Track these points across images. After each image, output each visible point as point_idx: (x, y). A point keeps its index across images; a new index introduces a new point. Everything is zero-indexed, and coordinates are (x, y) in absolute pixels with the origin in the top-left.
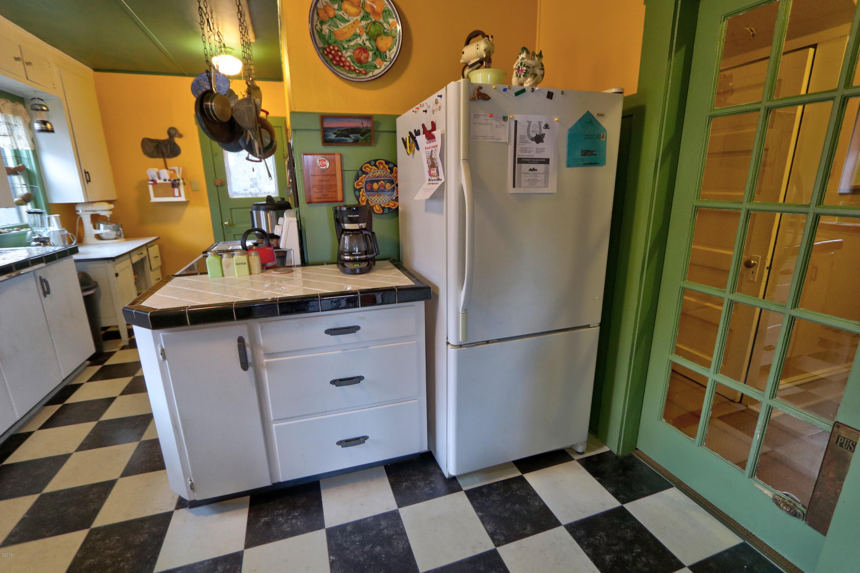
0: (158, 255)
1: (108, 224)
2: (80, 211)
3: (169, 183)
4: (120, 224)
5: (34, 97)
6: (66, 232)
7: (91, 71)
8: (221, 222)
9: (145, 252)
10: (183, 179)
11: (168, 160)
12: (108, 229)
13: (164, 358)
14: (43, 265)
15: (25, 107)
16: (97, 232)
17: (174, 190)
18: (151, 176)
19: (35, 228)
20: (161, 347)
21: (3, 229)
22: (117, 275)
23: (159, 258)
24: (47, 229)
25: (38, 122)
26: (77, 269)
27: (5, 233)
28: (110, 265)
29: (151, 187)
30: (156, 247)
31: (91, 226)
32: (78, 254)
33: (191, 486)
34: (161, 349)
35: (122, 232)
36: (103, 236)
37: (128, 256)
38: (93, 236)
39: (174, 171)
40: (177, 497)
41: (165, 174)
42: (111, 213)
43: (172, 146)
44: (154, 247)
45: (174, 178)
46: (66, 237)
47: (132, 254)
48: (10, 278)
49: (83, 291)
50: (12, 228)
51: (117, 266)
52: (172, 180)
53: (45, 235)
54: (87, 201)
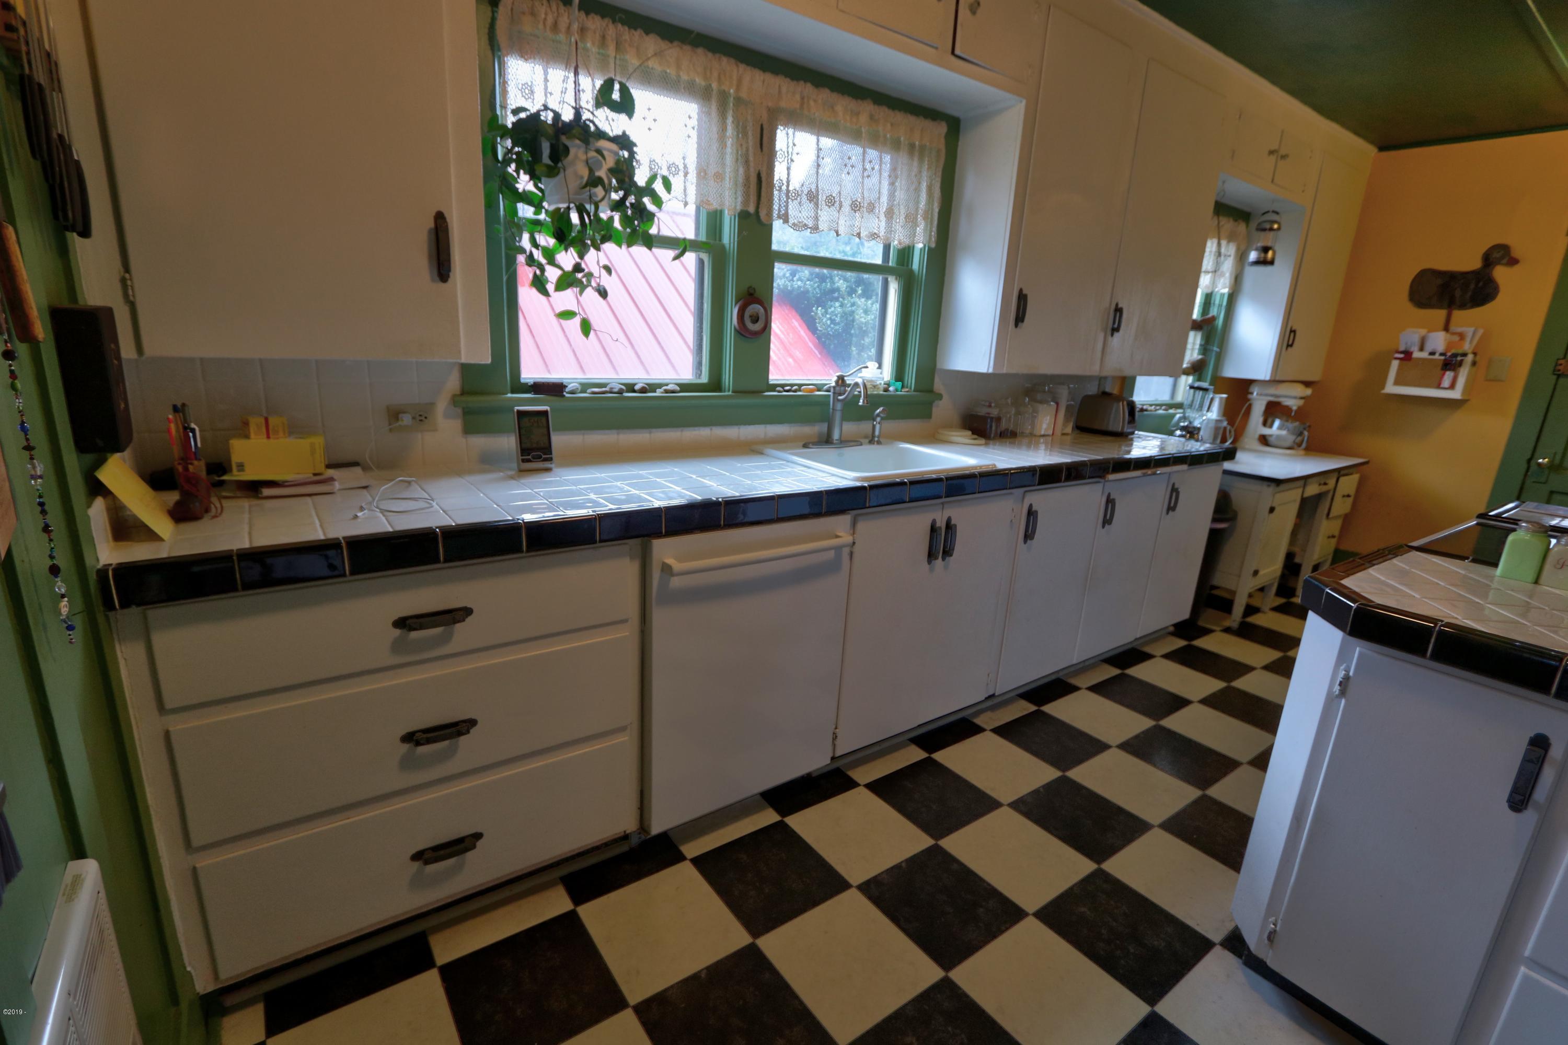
0: (1352, 493)
1: (1287, 421)
2: (1255, 394)
3: (1440, 360)
4: (1308, 424)
5: (1267, 210)
6: (1225, 424)
7: (1372, 150)
8: (1529, 457)
9: (1332, 482)
10: (1475, 354)
11: (1458, 314)
12: (1284, 430)
13: (1343, 693)
14: (1185, 467)
15: (1247, 226)
16: (1266, 431)
17: (1444, 374)
18: (1406, 344)
19: (1189, 410)
20: (1347, 671)
21: (1151, 405)
22: (1272, 510)
23: (1351, 500)
24: (1203, 415)
25: (1256, 249)
26: (1221, 484)
27: (1151, 411)
28: (1268, 490)
29: (1395, 364)
30: (1355, 478)
31: (1261, 420)
32: (1232, 461)
33: (1270, 933)
34: (1345, 675)
35: (1306, 439)
36: (1272, 440)
37: (1301, 483)
38: (1257, 436)
39: (1462, 336)
40: (1230, 927)
41: (1439, 341)
42: (1301, 402)
43: (1481, 284)
44: (1351, 477)
45: (1453, 351)
46: (1221, 432)
47: (1310, 480)
48: (1145, 475)
49: (1215, 520)
50: (1161, 405)
51: (1278, 496)
52: (1449, 354)
53: (1197, 424)
54: (1273, 379)
